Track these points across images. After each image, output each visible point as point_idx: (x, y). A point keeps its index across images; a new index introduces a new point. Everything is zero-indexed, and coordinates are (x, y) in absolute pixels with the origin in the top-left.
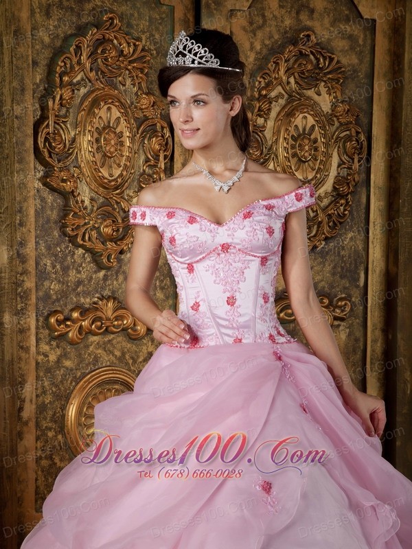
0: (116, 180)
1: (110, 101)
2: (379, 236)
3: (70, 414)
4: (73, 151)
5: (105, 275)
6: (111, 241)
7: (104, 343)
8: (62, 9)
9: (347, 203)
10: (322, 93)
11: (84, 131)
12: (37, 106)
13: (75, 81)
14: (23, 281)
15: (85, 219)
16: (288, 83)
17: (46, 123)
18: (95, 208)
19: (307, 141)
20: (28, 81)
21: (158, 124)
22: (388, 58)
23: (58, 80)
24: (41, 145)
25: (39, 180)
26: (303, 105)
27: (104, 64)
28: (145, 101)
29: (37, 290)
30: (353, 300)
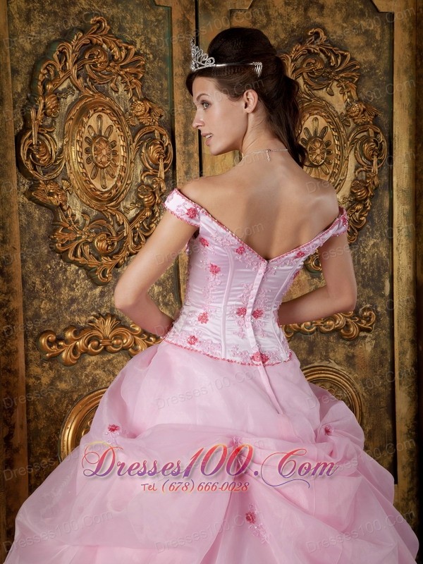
0: (109, 192)
1: (100, 109)
2: (405, 242)
3: (66, 438)
4: (60, 163)
5: (101, 292)
6: (106, 256)
7: (103, 363)
8: (44, 14)
9: (365, 208)
10: (335, 93)
11: (72, 141)
12: (19, 117)
13: (60, 89)
14: (9, 301)
15: (76, 234)
17: (29, 134)
18: (88, 222)
19: (318, 145)
20: (7, 90)
21: (156, 132)
23: (40, 88)
24: (24, 157)
25: (24, 194)
26: (313, 106)
27: (92, 70)
28: (140, 108)
29: (25, 310)
30: (379, 310)
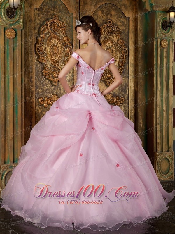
0: (57, 60)
1: (55, 38)
4: (45, 51)
5: (54, 88)
6: (56, 78)
8: (42, 14)
9: (122, 69)
10: (114, 37)
11: (48, 46)
13: (46, 33)
14: (32, 88)
15: (48, 71)
16: (104, 34)
17: (38, 44)
18: (51, 68)
19: (110, 50)
20: (33, 33)
23: (41, 32)
24: (37, 50)
25: (36, 60)
26: (109, 40)
27: (54, 28)
28: (65, 38)
29: (35, 91)
30: (125, 98)
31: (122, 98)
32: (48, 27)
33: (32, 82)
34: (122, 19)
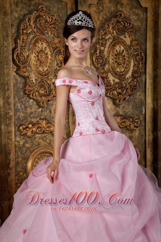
0: (45, 72)
1: (42, 40)
2: (150, 94)
3: (29, 166)
4: (28, 60)
5: (42, 110)
6: (44, 96)
7: (42, 137)
8: (22, 3)
9: (137, 80)
10: (127, 37)
11: (32, 52)
12: (13, 42)
13: (28, 32)
14: (9, 112)
15: (33, 87)
16: (113, 33)
17: (17, 49)
18: (37, 83)
19: (121, 56)
20: (9, 32)
21: (62, 50)
22: (152, 23)
23: (21, 32)
24: (15, 58)
25: (15, 72)
26: (119, 42)
27: (40, 25)
28: (56, 40)
29: (15, 116)
30: (141, 119)
31: (136, 119)
32: (32, 23)
33: (9, 104)
34: (136, 11)
